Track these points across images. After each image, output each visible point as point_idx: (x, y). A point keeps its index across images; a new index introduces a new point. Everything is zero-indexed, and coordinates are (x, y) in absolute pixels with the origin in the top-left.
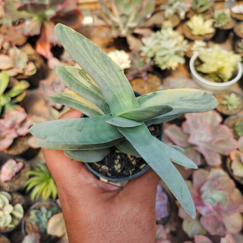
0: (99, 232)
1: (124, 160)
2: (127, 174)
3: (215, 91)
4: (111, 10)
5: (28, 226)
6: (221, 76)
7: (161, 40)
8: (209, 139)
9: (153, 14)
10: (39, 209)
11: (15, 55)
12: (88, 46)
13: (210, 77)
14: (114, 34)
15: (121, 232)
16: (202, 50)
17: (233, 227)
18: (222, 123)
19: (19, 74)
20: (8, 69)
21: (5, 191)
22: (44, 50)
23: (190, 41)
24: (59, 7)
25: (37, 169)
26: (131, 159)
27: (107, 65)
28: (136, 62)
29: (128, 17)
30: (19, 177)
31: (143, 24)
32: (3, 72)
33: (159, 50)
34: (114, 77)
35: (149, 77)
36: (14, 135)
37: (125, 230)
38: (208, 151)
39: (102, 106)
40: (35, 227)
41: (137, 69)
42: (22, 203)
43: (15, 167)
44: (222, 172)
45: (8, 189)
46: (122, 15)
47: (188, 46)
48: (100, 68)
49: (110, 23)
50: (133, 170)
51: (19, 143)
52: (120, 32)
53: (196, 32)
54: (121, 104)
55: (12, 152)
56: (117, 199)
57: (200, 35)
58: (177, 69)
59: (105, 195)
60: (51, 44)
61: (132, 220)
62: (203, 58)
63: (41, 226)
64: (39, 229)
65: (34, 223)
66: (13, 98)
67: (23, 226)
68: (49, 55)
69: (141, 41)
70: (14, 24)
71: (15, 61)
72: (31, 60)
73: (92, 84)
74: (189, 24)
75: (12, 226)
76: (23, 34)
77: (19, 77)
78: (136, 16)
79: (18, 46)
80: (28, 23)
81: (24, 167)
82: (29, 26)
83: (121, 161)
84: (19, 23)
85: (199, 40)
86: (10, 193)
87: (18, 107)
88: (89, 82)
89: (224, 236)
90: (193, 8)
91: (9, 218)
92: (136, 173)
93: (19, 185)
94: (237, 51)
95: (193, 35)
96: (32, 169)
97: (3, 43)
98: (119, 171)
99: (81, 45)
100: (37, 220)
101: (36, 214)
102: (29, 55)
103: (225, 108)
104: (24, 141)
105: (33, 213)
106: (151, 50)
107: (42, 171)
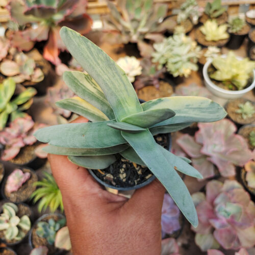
0: (103, 243)
1: (130, 169)
2: (132, 183)
3: (229, 99)
4: (121, 15)
5: (35, 239)
6: (235, 84)
7: (173, 46)
8: (223, 149)
9: (165, 19)
10: (47, 221)
11: (22, 61)
12: (92, 49)
13: (224, 85)
14: (125, 39)
15: (126, 244)
16: (216, 56)
17: (248, 240)
18: (236, 133)
19: (26, 81)
20: (15, 76)
21: (11, 202)
22: (52, 55)
23: (204, 47)
24: (68, 12)
25: (45, 180)
26: (137, 169)
27: (111, 69)
28: (148, 69)
29: (139, 22)
30: (26, 188)
31: (154, 29)
32: (10, 79)
33: (172, 57)
34: (118, 81)
35: (160, 85)
36: (21, 145)
37: (129, 242)
38: (222, 161)
39: (108, 112)
40: (42, 240)
41: (148, 76)
42: (28, 215)
43: (22, 177)
44: (236, 184)
45: (14, 200)
46: (133, 20)
47: (201, 53)
48: (104, 72)
49: (120, 28)
50: (139, 179)
51: (26, 153)
52: (131, 37)
53: (209, 38)
54: (125, 109)
55: (19, 162)
56: (122, 210)
57: (214, 41)
58: (190, 76)
59: (110, 206)
60: (60, 50)
61: (137, 232)
62: (216, 65)
63: (48, 239)
64: (47, 241)
65: (41, 236)
66: (19, 106)
67: (30, 238)
68: (57, 61)
69: (153, 47)
70: (21, 29)
71: (22, 67)
72: (38, 66)
73: (98, 90)
74: (203, 29)
75: (19, 239)
76: (30, 39)
77: (26, 84)
78: (148, 21)
79: (25, 52)
80: (35, 27)
81: (31, 177)
82: (36, 30)
83: (126, 171)
84: (26, 28)
85: (212, 46)
86: (16, 204)
87: (25, 115)
88: (95, 88)
89: (238, 251)
90: (207, 13)
91: (16, 231)
92: (141, 183)
93: (26, 196)
94: (252, 57)
95: (206, 41)
96: (39, 179)
97: (9, 48)
98: (124, 180)
99: (85, 48)
100: (44, 233)
101: (44, 226)
102: (36, 61)
103: (240, 117)
104: (31, 150)
105: (40, 225)
106: (163, 56)
107: (49, 182)
